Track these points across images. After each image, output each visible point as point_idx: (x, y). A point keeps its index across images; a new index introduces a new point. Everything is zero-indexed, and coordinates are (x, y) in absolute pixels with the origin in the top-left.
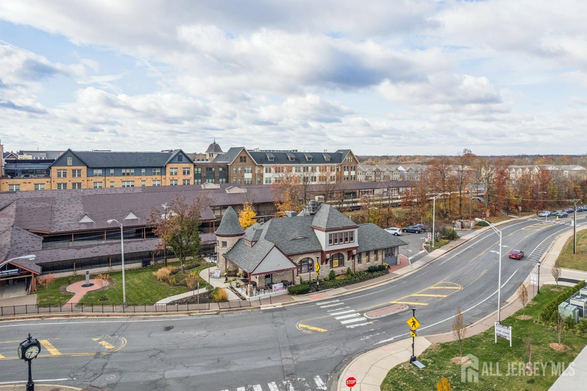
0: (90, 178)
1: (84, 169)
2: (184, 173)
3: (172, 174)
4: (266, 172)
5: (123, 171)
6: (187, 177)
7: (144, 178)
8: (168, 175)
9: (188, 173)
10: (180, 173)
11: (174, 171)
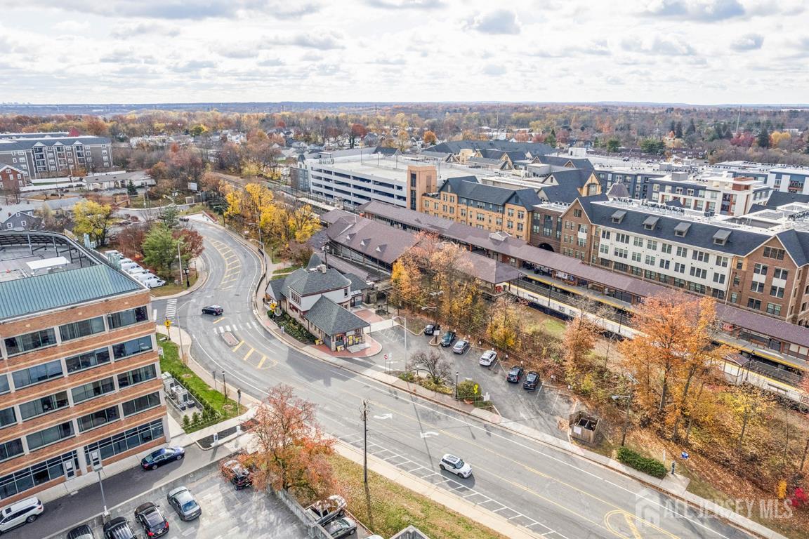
0: (459, 205)
1: (456, 196)
2: (519, 216)
3: (509, 215)
4: (603, 237)
5: (479, 204)
6: (521, 221)
7: (491, 213)
8: (506, 215)
9: (523, 217)
10: (516, 215)
11: (511, 211)
